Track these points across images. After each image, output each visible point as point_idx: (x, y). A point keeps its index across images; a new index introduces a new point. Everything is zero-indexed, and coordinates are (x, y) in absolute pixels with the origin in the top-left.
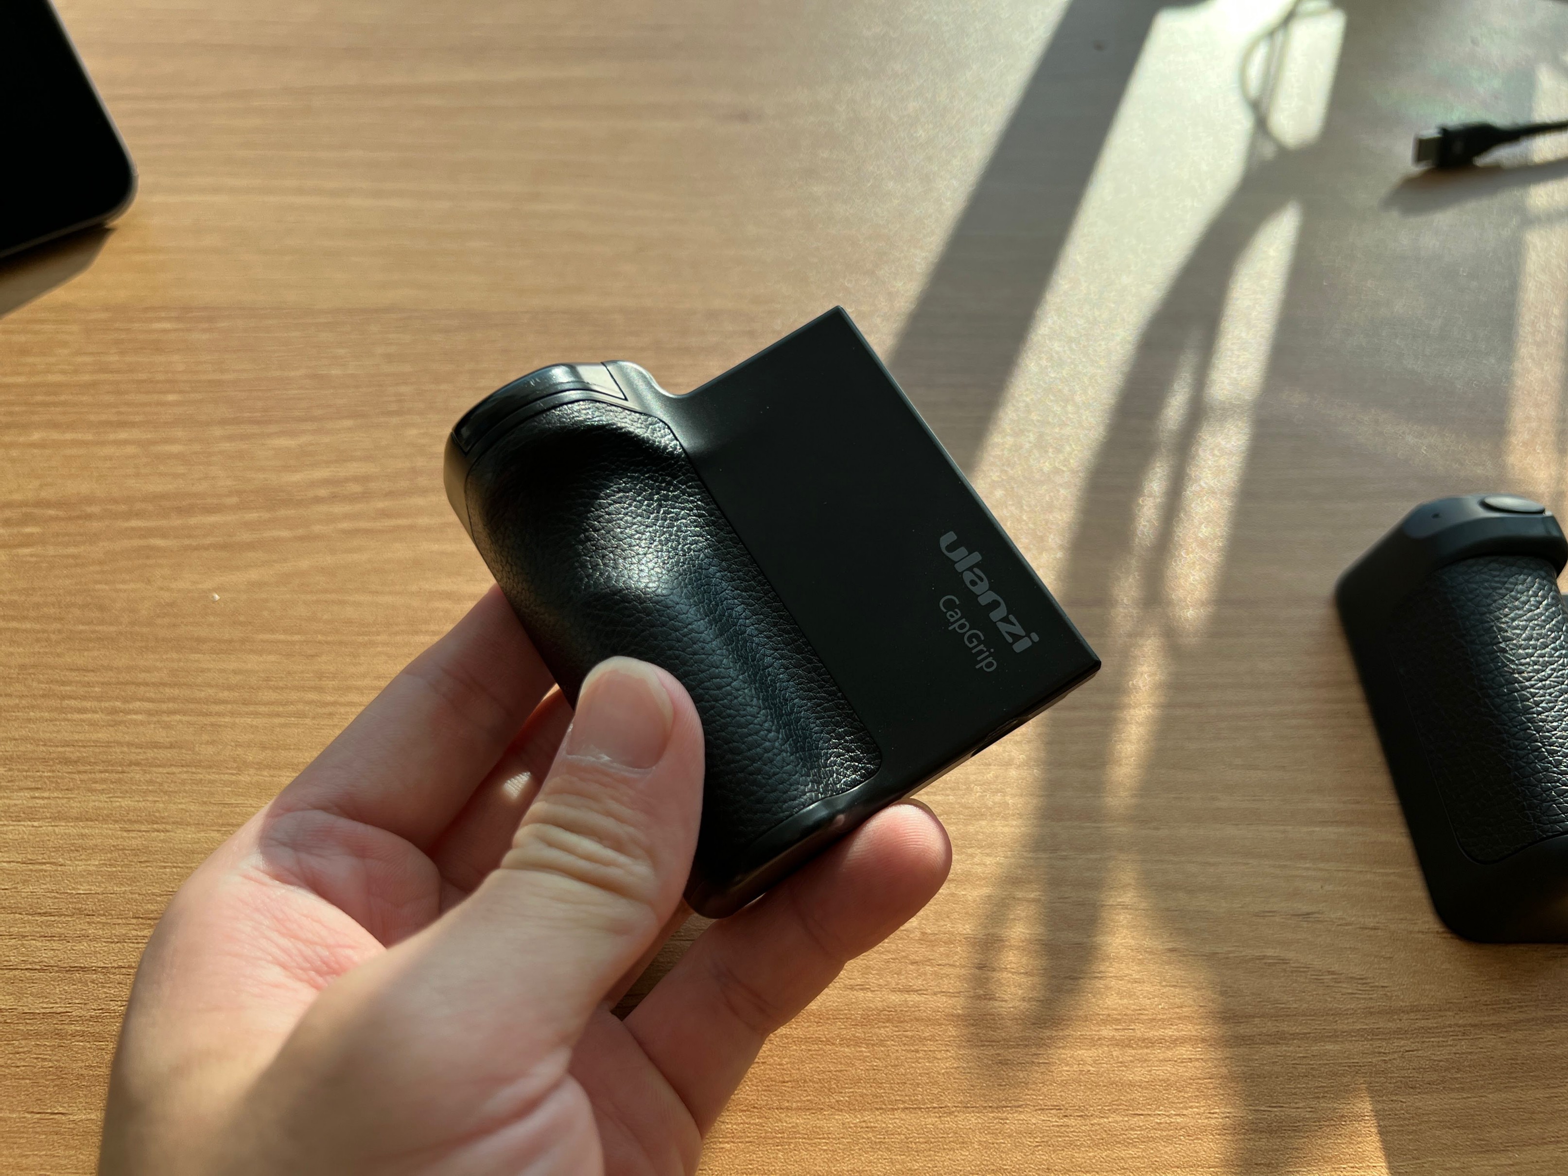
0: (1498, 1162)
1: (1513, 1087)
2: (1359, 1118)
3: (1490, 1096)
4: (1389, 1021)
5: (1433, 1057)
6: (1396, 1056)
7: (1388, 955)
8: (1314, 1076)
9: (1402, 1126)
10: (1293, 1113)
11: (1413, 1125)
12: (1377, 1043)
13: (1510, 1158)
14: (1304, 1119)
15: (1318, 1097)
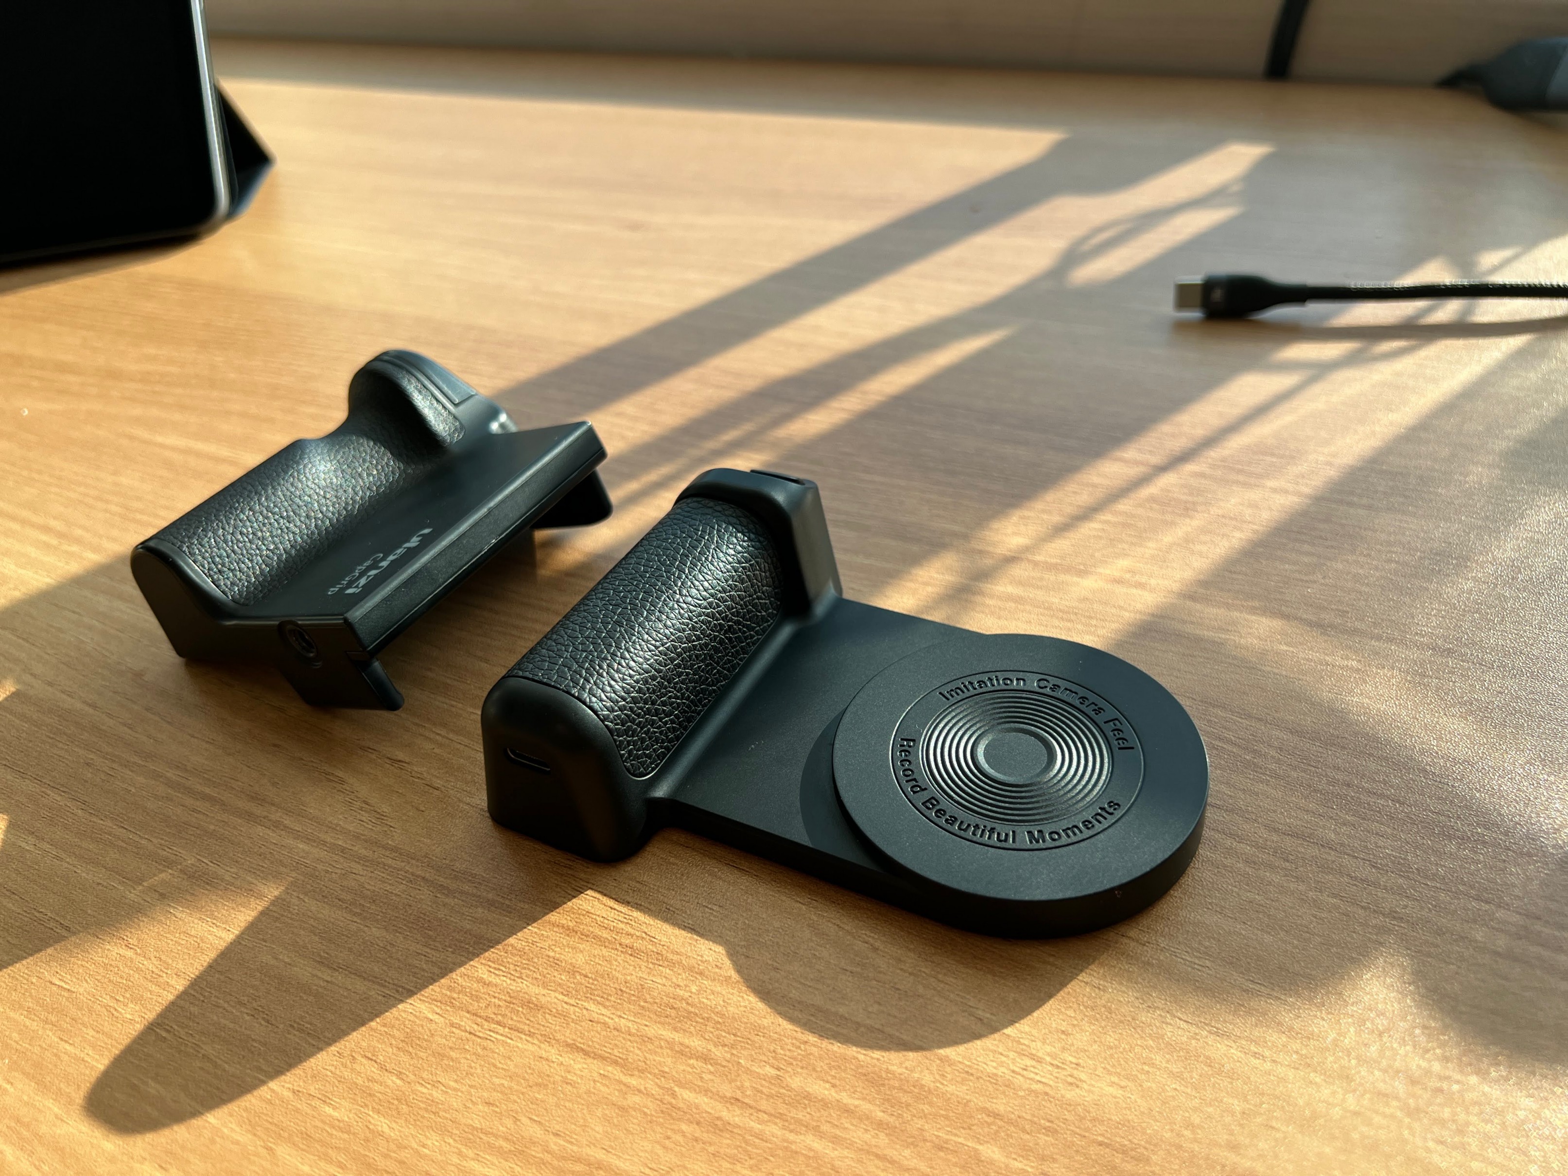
0: (320, 974)
1: (400, 933)
2: (260, 896)
3: (374, 929)
4: (366, 849)
5: (367, 886)
6: (339, 871)
7: (423, 809)
8: (265, 858)
9: (283, 915)
10: (221, 872)
11: (291, 919)
12: (336, 858)
13: (332, 976)
14: (222, 880)
15: (250, 871)
